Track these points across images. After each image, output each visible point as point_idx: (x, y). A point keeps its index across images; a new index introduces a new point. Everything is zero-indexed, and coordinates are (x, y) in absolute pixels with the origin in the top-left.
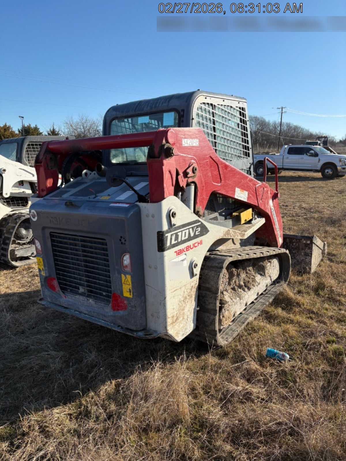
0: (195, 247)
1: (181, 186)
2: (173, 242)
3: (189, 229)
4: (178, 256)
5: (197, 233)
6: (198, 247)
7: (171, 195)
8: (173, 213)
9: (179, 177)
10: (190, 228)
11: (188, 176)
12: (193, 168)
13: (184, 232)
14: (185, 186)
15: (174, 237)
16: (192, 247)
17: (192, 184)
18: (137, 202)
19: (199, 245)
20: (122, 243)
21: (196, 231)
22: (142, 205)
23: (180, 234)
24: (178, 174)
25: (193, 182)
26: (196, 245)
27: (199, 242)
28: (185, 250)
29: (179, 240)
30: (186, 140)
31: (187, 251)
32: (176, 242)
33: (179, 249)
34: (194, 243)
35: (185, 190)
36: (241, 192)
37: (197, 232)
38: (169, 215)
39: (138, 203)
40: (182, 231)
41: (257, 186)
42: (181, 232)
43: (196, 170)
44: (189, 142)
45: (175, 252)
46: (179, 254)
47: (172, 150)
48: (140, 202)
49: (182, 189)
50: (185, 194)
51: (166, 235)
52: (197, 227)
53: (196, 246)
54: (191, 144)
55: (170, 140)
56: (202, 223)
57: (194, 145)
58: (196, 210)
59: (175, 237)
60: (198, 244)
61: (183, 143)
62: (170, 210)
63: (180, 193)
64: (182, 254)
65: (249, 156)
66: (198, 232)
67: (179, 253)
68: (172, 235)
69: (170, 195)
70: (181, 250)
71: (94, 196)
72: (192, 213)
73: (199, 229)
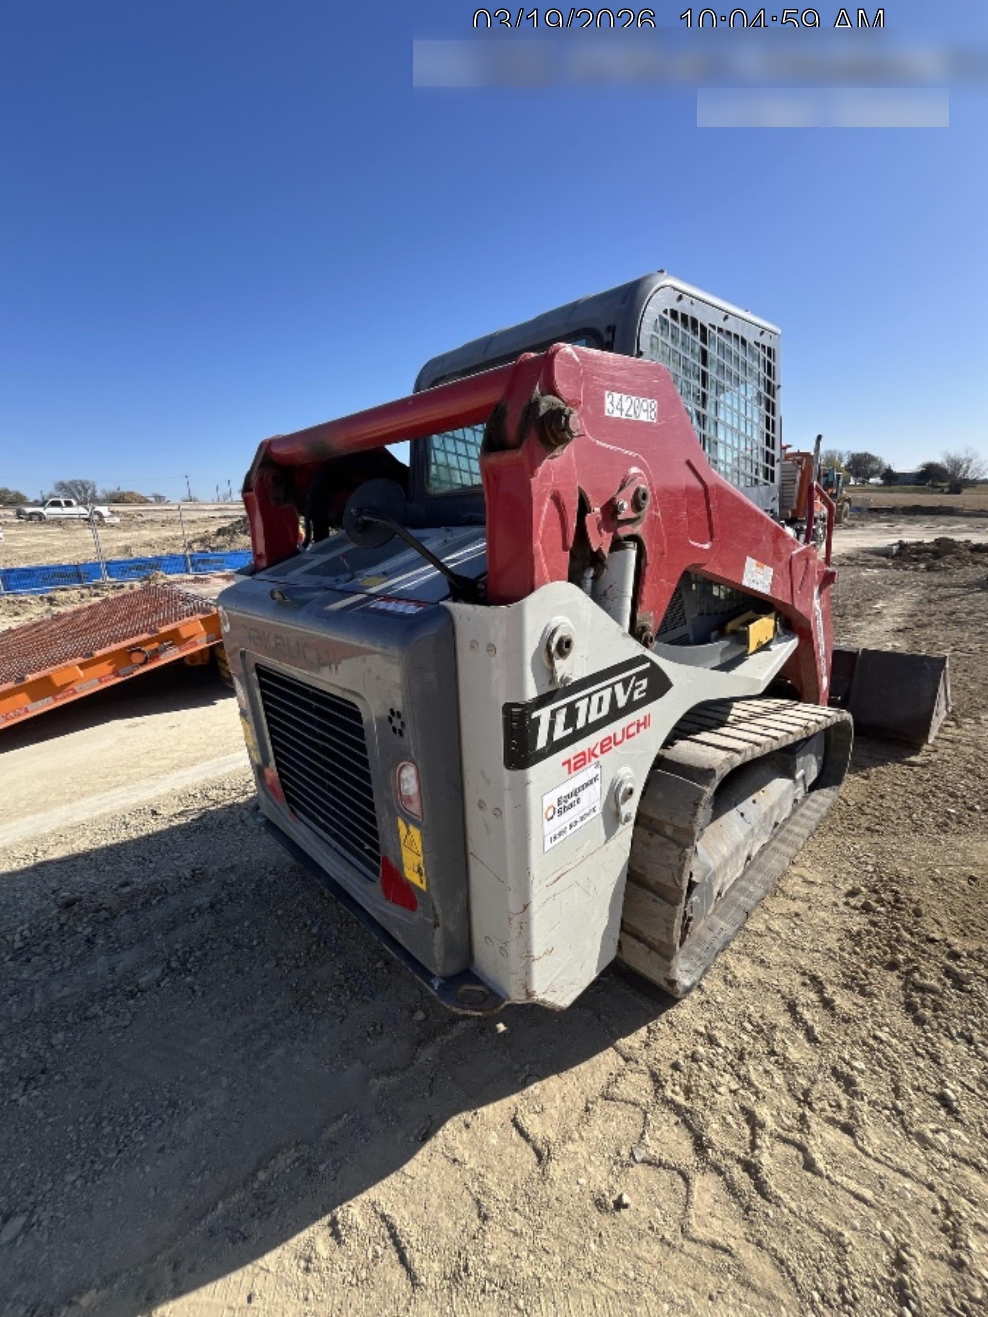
0: (629, 737)
1: (595, 549)
2: (559, 733)
3: (612, 685)
4: (574, 773)
5: (636, 696)
6: (637, 735)
7: (559, 579)
8: (561, 640)
9: (589, 518)
10: (618, 682)
11: (620, 517)
12: (638, 490)
13: (595, 699)
14: (606, 551)
15: (561, 718)
16: (619, 738)
17: (631, 544)
18: (445, 598)
19: (642, 728)
20: (394, 729)
21: (634, 688)
22: (461, 610)
23: (582, 705)
24: (584, 508)
25: (634, 538)
26: (633, 729)
27: (642, 721)
28: (597, 751)
29: (580, 723)
30: (617, 396)
31: (602, 752)
32: (570, 730)
33: (579, 751)
34: (625, 726)
35: (606, 562)
36: (759, 569)
37: (636, 692)
38: (549, 647)
39: (449, 604)
40: (589, 696)
41: (794, 553)
42: (587, 700)
43: (644, 497)
44: (626, 405)
45: (564, 764)
46: (576, 768)
47: (567, 418)
48: (455, 600)
49: (597, 560)
50: (607, 576)
51: (535, 715)
52: (640, 676)
53: (634, 734)
54: (631, 412)
55: (561, 385)
56: (654, 665)
57: (644, 417)
58: (638, 625)
59: (567, 717)
60: (639, 725)
61: (608, 406)
62: (550, 629)
63: (591, 573)
64: (588, 764)
65: (773, 480)
66: (641, 692)
67: (576, 765)
68: (554, 714)
69: (555, 577)
70: (583, 753)
71: (348, 576)
72: (624, 634)
73: (644, 682)
